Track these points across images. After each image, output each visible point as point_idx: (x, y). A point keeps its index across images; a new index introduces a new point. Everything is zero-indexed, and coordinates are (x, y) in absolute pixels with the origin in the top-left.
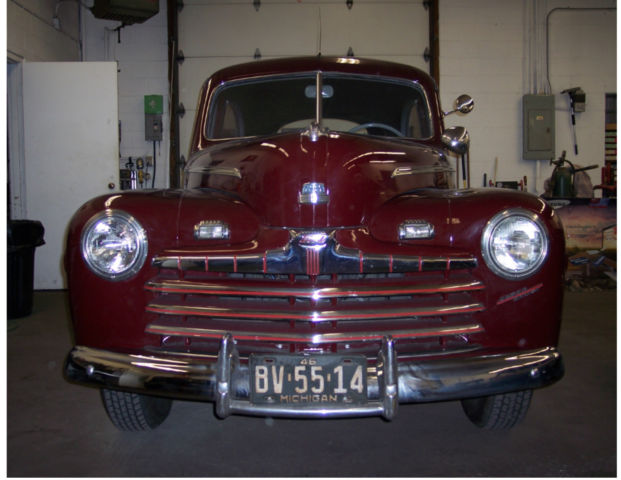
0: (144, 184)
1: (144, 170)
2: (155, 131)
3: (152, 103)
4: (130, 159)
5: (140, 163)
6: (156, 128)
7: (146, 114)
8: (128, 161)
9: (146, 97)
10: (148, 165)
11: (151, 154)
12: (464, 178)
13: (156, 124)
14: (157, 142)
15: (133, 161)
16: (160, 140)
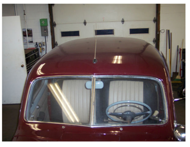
0: (42, 53)
1: (42, 47)
2: (45, 33)
3: (43, 22)
4: (36, 43)
5: (40, 45)
6: (45, 31)
7: (41, 26)
8: (36, 44)
9: (40, 20)
10: (43, 45)
11: (44, 41)
12: (169, 48)
13: (45, 30)
14: (46, 37)
15: (38, 44)
16: (47, 35)
